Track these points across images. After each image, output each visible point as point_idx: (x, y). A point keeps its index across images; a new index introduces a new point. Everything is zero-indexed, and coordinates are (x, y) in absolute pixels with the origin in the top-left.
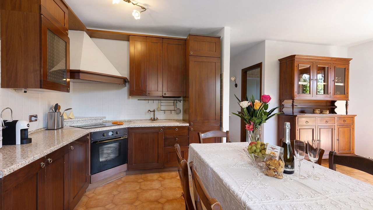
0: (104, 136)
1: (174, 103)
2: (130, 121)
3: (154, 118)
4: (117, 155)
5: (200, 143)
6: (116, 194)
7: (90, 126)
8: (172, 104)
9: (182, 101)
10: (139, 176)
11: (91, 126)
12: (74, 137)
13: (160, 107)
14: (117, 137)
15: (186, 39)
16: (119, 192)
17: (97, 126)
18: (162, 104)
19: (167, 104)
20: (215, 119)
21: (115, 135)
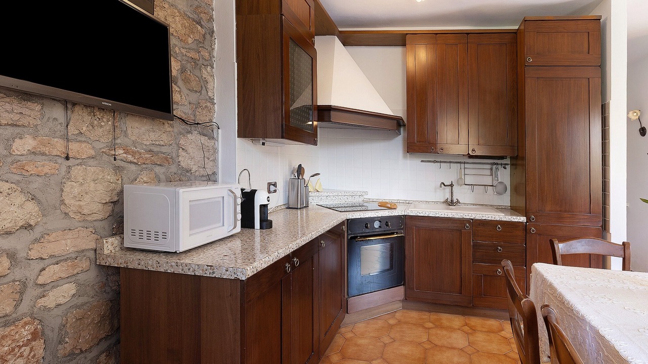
0: (367, 227)
1: (491, 169)
2: (408, 203)
3: (452, 201)
4: (388, 267)
5: (555, 263)
6: (387, 342)
7: (345, 207)
8: (488, 172)
9: (508, 167)
10: (426, 316)
11: (347, 207)
12: (326, 224)
13: (463, 177)
14: (388, 232)
15: (518, 30)
16: (392, 340)
17: (354, 209)
18: (467, 171)
19: (473, 172)
20: (588, 210)
21: (385, 228)
